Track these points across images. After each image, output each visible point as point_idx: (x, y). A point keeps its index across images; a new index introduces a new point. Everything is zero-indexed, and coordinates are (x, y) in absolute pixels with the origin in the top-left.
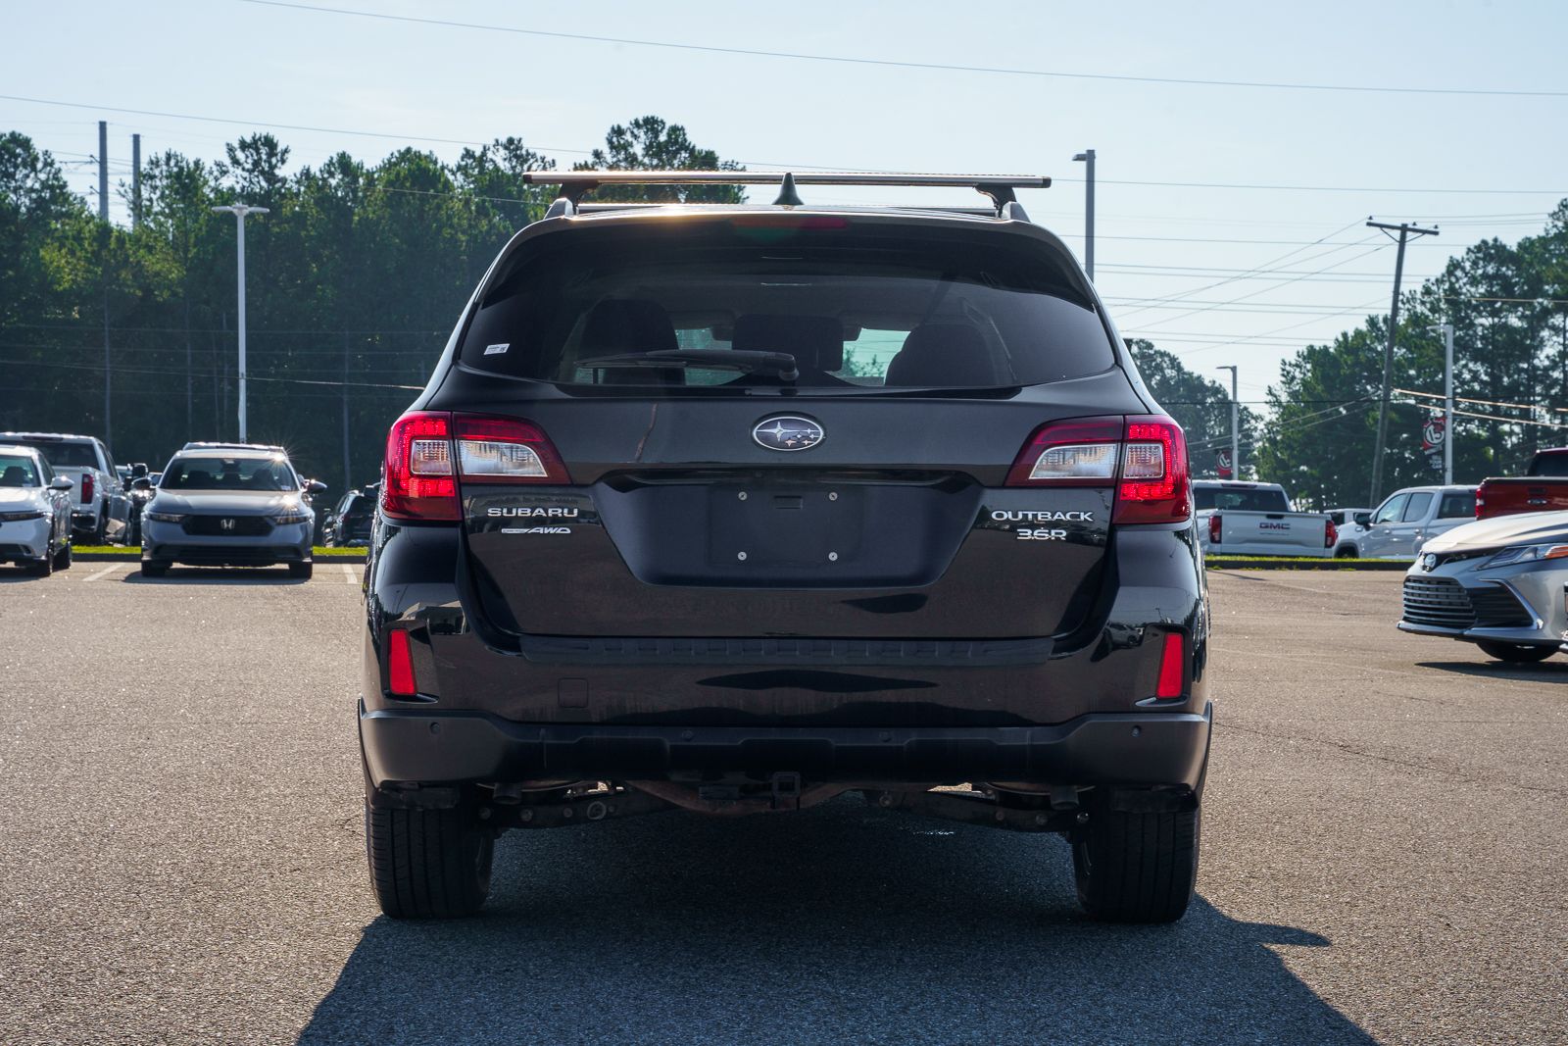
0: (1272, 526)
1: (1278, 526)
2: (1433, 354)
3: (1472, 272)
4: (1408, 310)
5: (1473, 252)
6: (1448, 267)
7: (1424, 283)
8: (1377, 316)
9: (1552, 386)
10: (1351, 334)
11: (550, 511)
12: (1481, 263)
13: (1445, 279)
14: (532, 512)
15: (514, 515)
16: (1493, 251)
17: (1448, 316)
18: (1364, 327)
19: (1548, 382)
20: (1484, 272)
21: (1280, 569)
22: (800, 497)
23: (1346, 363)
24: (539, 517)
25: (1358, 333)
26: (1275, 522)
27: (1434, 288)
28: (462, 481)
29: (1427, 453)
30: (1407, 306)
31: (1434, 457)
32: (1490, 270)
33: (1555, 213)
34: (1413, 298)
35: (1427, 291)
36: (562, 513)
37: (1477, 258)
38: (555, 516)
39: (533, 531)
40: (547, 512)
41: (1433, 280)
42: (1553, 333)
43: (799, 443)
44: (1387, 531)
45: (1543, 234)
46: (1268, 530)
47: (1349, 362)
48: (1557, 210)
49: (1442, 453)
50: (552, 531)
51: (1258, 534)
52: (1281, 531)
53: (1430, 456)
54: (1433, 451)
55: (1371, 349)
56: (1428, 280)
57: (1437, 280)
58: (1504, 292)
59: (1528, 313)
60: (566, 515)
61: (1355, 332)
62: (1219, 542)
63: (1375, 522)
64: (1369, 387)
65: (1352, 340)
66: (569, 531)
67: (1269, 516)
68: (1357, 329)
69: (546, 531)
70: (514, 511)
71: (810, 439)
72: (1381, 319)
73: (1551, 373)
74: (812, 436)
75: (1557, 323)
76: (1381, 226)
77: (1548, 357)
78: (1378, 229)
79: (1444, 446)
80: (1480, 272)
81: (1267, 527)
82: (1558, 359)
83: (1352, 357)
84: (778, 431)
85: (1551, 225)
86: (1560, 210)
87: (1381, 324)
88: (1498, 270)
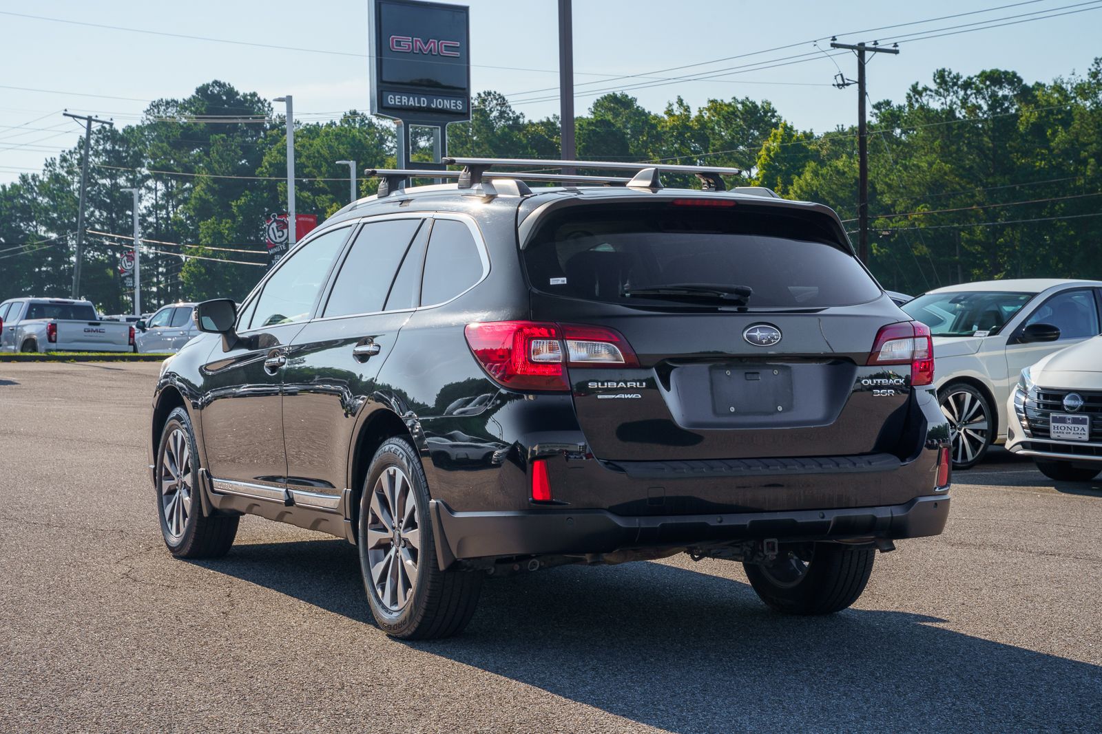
0: (92, 331)
1: (97, 331)
2: (71, 203)
3: (95, 147)
4: (50, 171)
5: (95, 133)
6: (79, 143)
7: (61, 153)
8: (27, 175)
9: (147, 228)
10: (8, 186)
11: (628, 384)
12: (102, 142)
13: (77, 151)
14: (617, 385)
15: (606, 387)
16: (109, 134)
17: (80, 177)
18: (18, 182)
19: (145, 224)
20: (104, 148)
21: (117, 361)
22: (758, 373)
23: (5, 206)
24: (622, 388)
25: (14, 186)
26: (94, 328)
27: (68, 157)
28: (569, 365)
29: (122, 275)
30: (50, 168)
31: (128, 279)
32: (108, 146)
33: (148, 110)
34: (53, 163)
35: (64, 159)
36: (636, 385)
37: (98, 137)
38: (632, 387)
39: (618, 396)
40: (626, 385)
41: (67, 151)
42: (148, 191)
43: (769, 341)
44: (159, 333)
45: (140, 124)
46: (90, 334)
47: (8, 206)
48: (149, 108)
49: (132, 276)
50: (629, 396)
51: (83, 336)
52: (99, 334)
53: (125, 278)
54: (126, 274)
55: (23, 197)
56: (64, 151)
57: (70, 152)
58: (117, 162)
59: (131, 177)
60: (638, 386)
61: (11, 185)
62: (55, 342)
63: (149, 327)
64: (22, 224)
65: (10, 190)
66: (640, 396)
67: (90, 324)
68: (12, 183)
69: (626, 397)
70: (606, 384)
71: (774, 339)
72: (30, 176)
73: (147, 218)
74: (776, 337)
75: (150, 185)
76: (74, 117)
77: (145, 208)
78: (72, 118)
79: (134, 271)
80: (101, 147)
81: (89, 331)
82: (151, 209)
83: (10, 203)
84: (758, 334)
85: (145, 119)
86: (151, 109)
87: (30, 181)
88: (114, 147)
